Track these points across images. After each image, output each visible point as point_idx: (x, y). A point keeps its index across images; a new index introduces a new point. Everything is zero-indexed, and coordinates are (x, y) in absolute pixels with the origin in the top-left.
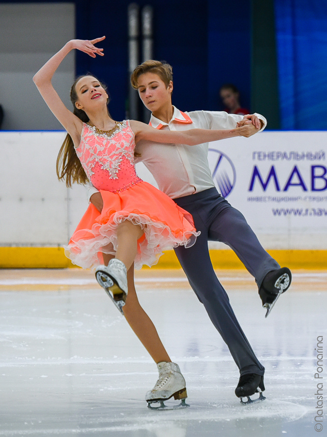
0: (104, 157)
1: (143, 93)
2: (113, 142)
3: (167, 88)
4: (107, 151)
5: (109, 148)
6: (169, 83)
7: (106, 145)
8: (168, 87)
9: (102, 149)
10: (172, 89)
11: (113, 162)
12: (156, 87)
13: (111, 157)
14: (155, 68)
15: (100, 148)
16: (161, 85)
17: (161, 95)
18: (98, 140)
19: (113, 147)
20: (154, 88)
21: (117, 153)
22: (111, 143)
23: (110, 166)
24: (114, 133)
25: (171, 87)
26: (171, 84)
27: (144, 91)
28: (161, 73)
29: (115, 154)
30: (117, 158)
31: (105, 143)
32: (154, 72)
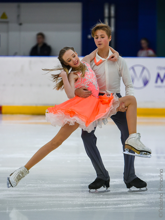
0: (92, 79)
8: (109, 39)
14: (104, 28)
26: (111, 37)
28: (107, 31)
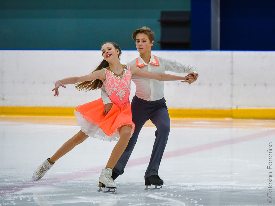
0: (119, 89)
1: (137, 43)
2: (123, 81)
3: (150, 43)
4: (120, 86)
5: (121, 85)
6: (152, 41)
7: (120, 83)
9: (118, 85)
10: (152, 45)
11: (122, 92)
12: (145, 42)
13: (122, 89)
14: (147, 32)
15: (117, 85)
16: (148, 41)
17: (146, 46)
18: (116, 80)
19: (123, 84)
20: (144, 42)
21: (125, 87)
22: (122, 82)
23: (121, 94)
24: (123, 75)
25: (152, 43)
27: (139, 42)
29: (123, 88)
30: (125, 90)
31: (119, 81)
32: (146, 34)
